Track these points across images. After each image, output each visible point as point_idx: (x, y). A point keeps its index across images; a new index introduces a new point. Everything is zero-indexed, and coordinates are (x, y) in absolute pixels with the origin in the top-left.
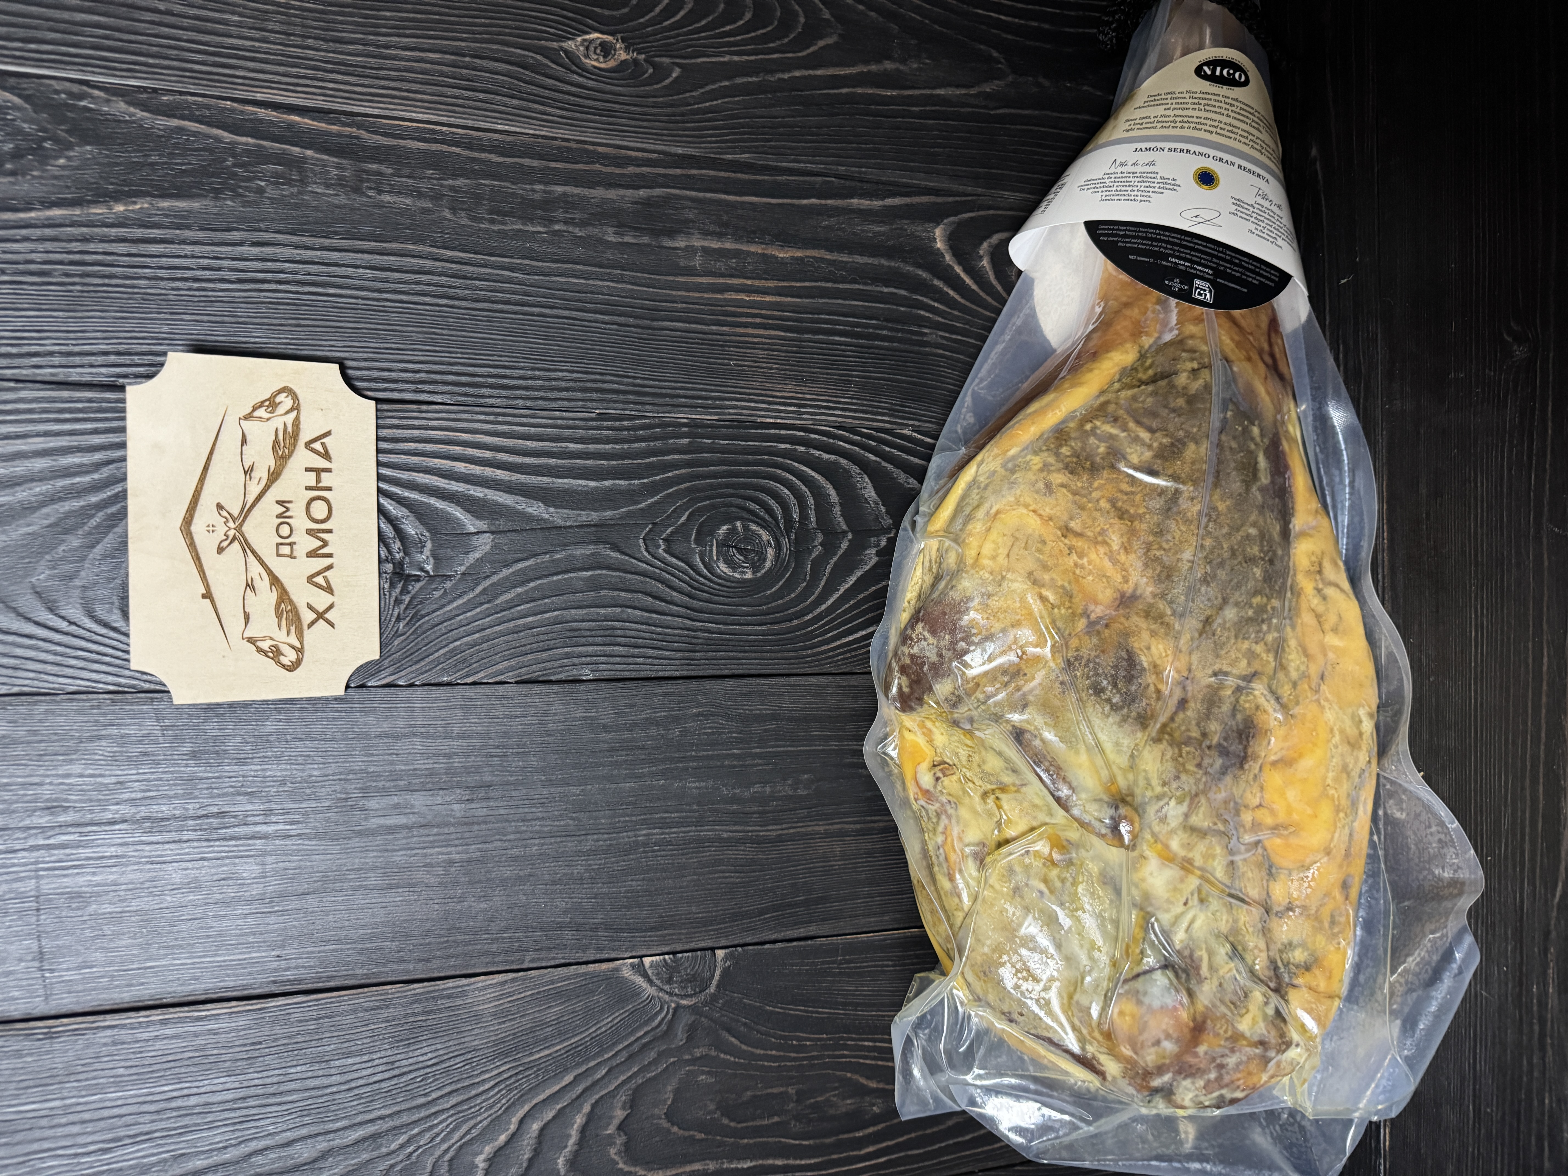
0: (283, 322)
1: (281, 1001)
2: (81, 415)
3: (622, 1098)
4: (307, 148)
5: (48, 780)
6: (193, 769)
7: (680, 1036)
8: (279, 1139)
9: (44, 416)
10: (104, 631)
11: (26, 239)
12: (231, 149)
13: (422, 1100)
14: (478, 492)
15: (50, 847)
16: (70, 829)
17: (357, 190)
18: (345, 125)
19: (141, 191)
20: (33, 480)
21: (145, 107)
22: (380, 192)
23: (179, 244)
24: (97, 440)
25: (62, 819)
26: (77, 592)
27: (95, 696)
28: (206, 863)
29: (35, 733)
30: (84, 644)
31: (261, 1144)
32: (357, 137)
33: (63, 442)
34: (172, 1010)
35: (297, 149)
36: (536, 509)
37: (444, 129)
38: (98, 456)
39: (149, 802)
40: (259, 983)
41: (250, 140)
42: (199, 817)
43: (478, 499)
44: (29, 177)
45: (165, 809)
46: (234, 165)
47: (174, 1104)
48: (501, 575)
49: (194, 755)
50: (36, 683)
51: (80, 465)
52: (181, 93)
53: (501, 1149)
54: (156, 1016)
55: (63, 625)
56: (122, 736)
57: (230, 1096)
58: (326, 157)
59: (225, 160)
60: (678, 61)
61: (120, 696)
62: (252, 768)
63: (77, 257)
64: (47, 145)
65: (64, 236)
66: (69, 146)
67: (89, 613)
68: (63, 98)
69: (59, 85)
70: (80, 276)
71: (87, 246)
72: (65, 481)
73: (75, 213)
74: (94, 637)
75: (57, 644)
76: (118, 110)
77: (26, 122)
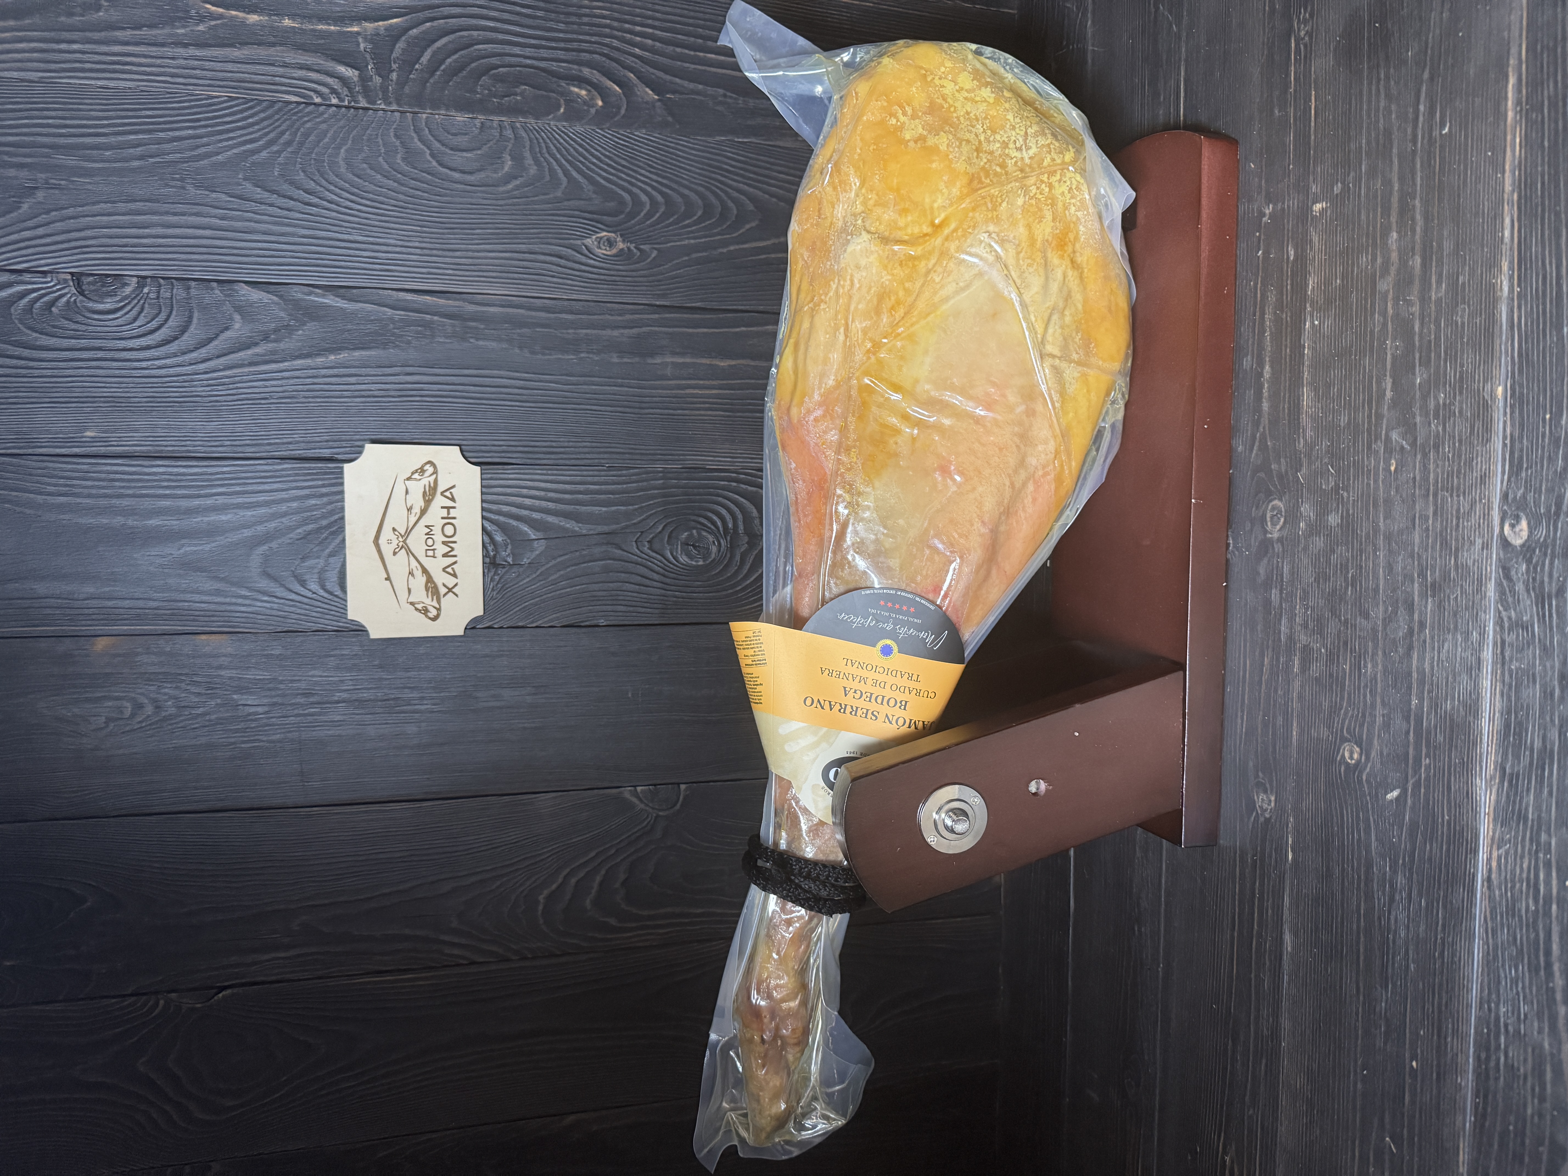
1: (430, 803)
2: (315, 477)
3: (625, 867)
4: (433, 315)
5: (304, 679)
6: (380, 674)
7: (659, 832)
8: (429, 880)
9: (297, 478)
10: (331, 597)
11: (283, 378)
13: (507, 863)
14: (536, 515)
15: (305, 715)
16: (316, 706)
17: (464, 339)
18: (455, 300)
19: (344, 347)
20: (292, 514)
21: (343, 297)
22: (477, 339)
23: (365, 376)
24: (324, 490)
26: (316, 576)
27: (327, 633)
28: (387, 726)
29: (296, 653)
30: (319, 604)
31: (420, 882)
32: (463, 307)
33: (307, 492)
34: (371, 805)
35: (429, 316)
36: (571, 525)
37: (513, 298)
38: (325, 499)
39: (357, 692)
41: (402, 313)
42: (384, 701)
43: (536, 520)
44: (283, 342)
45: (365, 695)
46: (394, 328)
47: (371, 857)
48: (551, 564)
49: (380, 666)
50: (296, 626)
51: (316, 505)
52: (363, 288)
53: (554, 892)
55: (309, 594)
56: (342, 655)
58: (444, 320)
59: (388, 325)
60: (655, 246)
61: (340, 633)
62: (413, 674)
63: (311, 387)
64: (292, 323)
65: (303, 375)
66: (304, 324)
67: (323, 587)
68: (300, 296)
69: (296, 288)
70: (313, 397)
71: (316, 380)
72: (309, 514)
73: (308, 362)
74: (326, 601)
75: (306, 604)
76: (330, 300)
77: (281, 310)
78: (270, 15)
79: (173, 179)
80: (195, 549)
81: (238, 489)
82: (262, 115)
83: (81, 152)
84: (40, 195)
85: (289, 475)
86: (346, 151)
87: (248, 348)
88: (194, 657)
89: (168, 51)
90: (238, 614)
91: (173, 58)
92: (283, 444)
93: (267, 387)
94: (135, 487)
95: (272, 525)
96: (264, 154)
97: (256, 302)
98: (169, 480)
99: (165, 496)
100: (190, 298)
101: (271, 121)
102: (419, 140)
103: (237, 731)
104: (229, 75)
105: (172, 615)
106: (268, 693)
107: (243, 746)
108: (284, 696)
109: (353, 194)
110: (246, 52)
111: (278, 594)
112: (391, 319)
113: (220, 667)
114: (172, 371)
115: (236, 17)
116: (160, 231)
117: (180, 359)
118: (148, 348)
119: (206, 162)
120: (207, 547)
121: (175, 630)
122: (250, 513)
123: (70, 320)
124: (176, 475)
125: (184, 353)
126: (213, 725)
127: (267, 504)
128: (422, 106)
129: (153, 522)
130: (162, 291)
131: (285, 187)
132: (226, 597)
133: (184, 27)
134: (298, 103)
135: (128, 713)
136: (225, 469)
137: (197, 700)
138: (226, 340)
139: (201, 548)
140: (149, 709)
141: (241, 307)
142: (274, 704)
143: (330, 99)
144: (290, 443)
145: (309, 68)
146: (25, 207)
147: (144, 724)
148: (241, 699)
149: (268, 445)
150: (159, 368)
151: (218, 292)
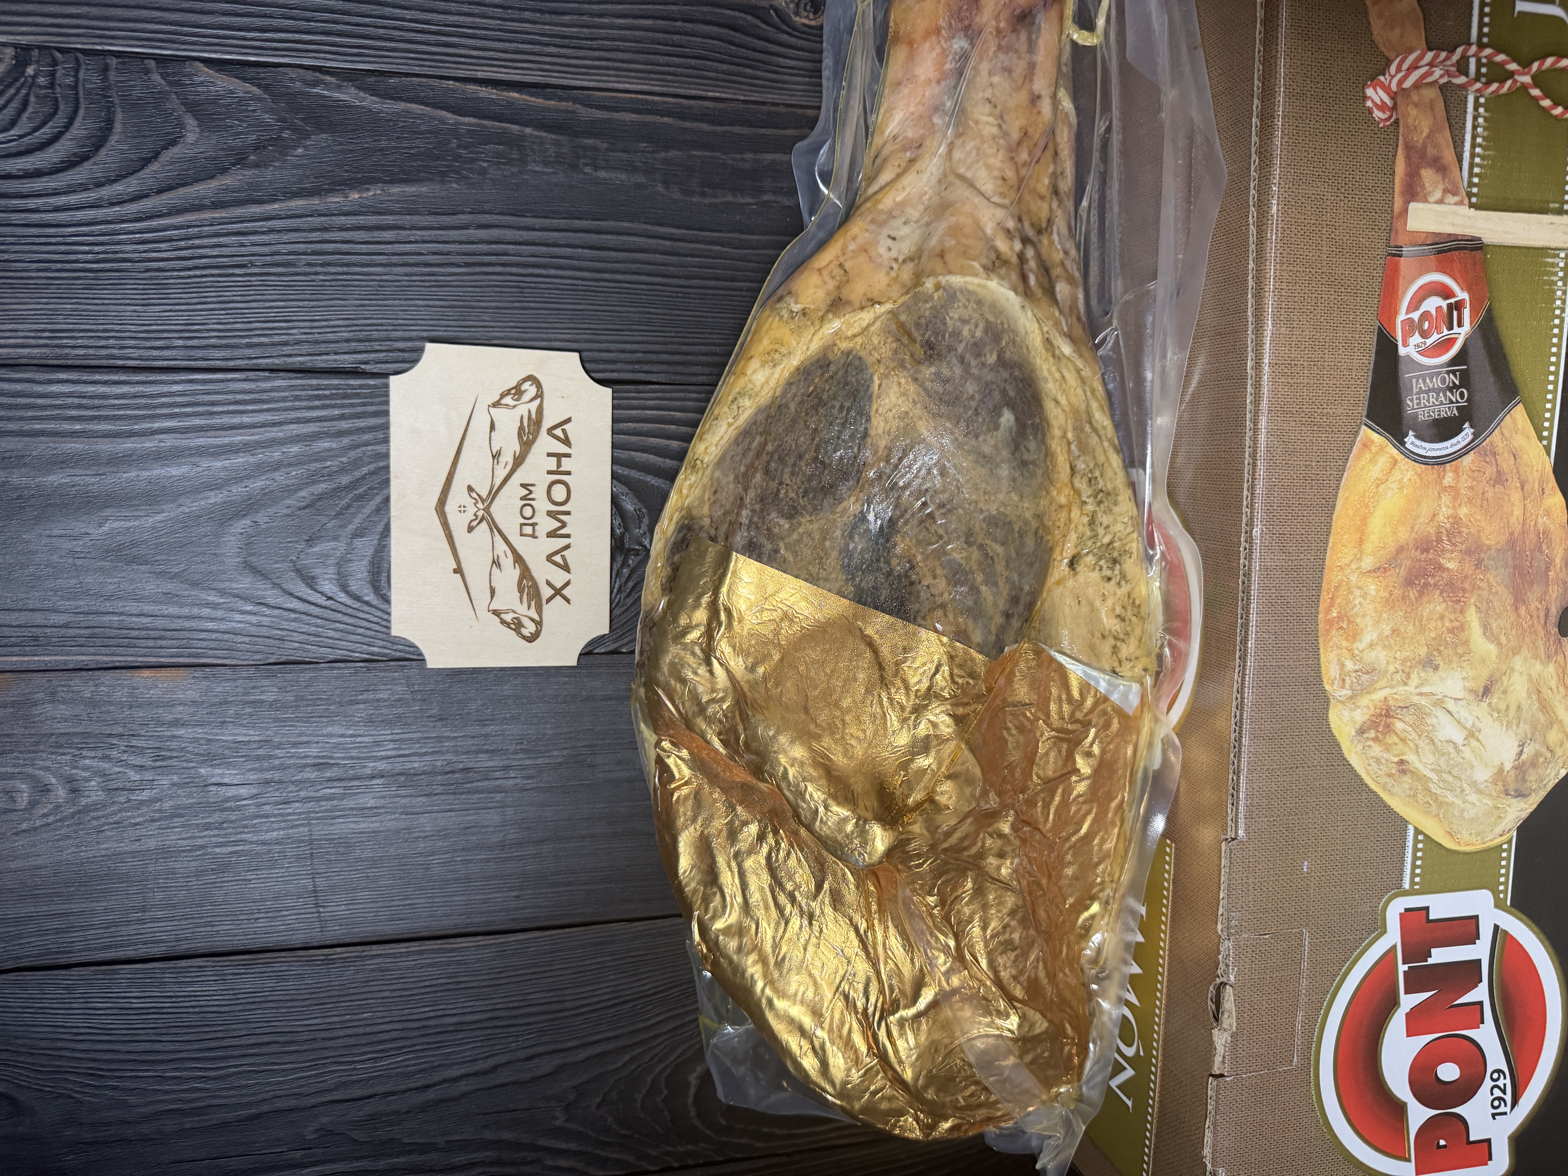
0: (509, 305)
1: (520, 936)
2: (328, 402)
4: (526, 126)
5: (316, 739)
6: (437, 730)
8: (522, 1054)
9: (296, 403)
10: (357, 605)
11: (271, 231)
12: (457, 132)
13: (643, 1025)
15: (318, 800)
16: (336, 784)
17: (574, 167)
18: (561, 99)
19: (374, 178)
20: (290, 465)
21: (373, 91)
22: (596, 168)
23: (410, 229)
24: (344, 425)
25: (328, 774)
26: (332, 570)
27: (352, 664)
28: (453, 814)
29: (302, 698)
30: (340, 616)
31: (507, 1058)
32: (573, 112)
33: (313, 427)
34: (427, 942)
35: (517, 127)
37: (657, 98)
38: (346, 441)
39: (402, 759)
40: (500, 920)
41: (472, 120)
42: (447, 773)
44: (271, 168)
45: (416, 766)
46: (459, 147)
47: (430, 1023)
50: (300, 653)
51: (330, 450)
52: (407, 75)
54: (414, 947)
55: (322, 601)
56: (378, 700)
57: (476, 1017)
58: (544, 134)
59: (450, 141)
61: (374, 665)
63: (318, 247)
64: (286, 134)
65: (306, 226)
66: (306, 135)
67: (344, 588)
68: (299, 86)
69: (292, 73)
70: (323, 265)
71: (327, 236)
72: (318, 465)
73: (313, 202)
74: (350, 611)
75: (317, 617)
76: (349, 95)
77: (266, 112)
80: (128, 524)
81: (197, 421)
85: (284, 399)
87: (212, 177)
88: (131, 707)
90: (203, 635)
92: (274, 344)
93: (242, 245)
94: (21, 419)
95: (258, 484)
97: (223, 97)
98: (80, 407)
99: (74, 434)
100: (109, 88)
103: (207, 827)
105: (93, 636)
106: (257, 765)
107: (218, 850)
108: (283, 768)
111: (270, 601)
112: (455, 131)
113: (176, 723)
114: (79, 215)
117: (92, 195)
118: (38, 174)
121: (98, 662)
122: (219, 464)
124: (91, 397)
125: (99, 185)
126: (166, 818)
127: (247, 448)
129: (56, 478)
130: (58, 75)
132: (182, 605)
135: (23, 800)
136: (175, 388)
137: (138, 777)
138: (172, 163)
139: (137, 523)
140: (61, 793)
141: (197, 103)
142: (268, 782)
144: (286, 344)
147: (51, 819)
148: (213, 776)
149: (249, 346)
150: (57, 209)
151: (156, 77)
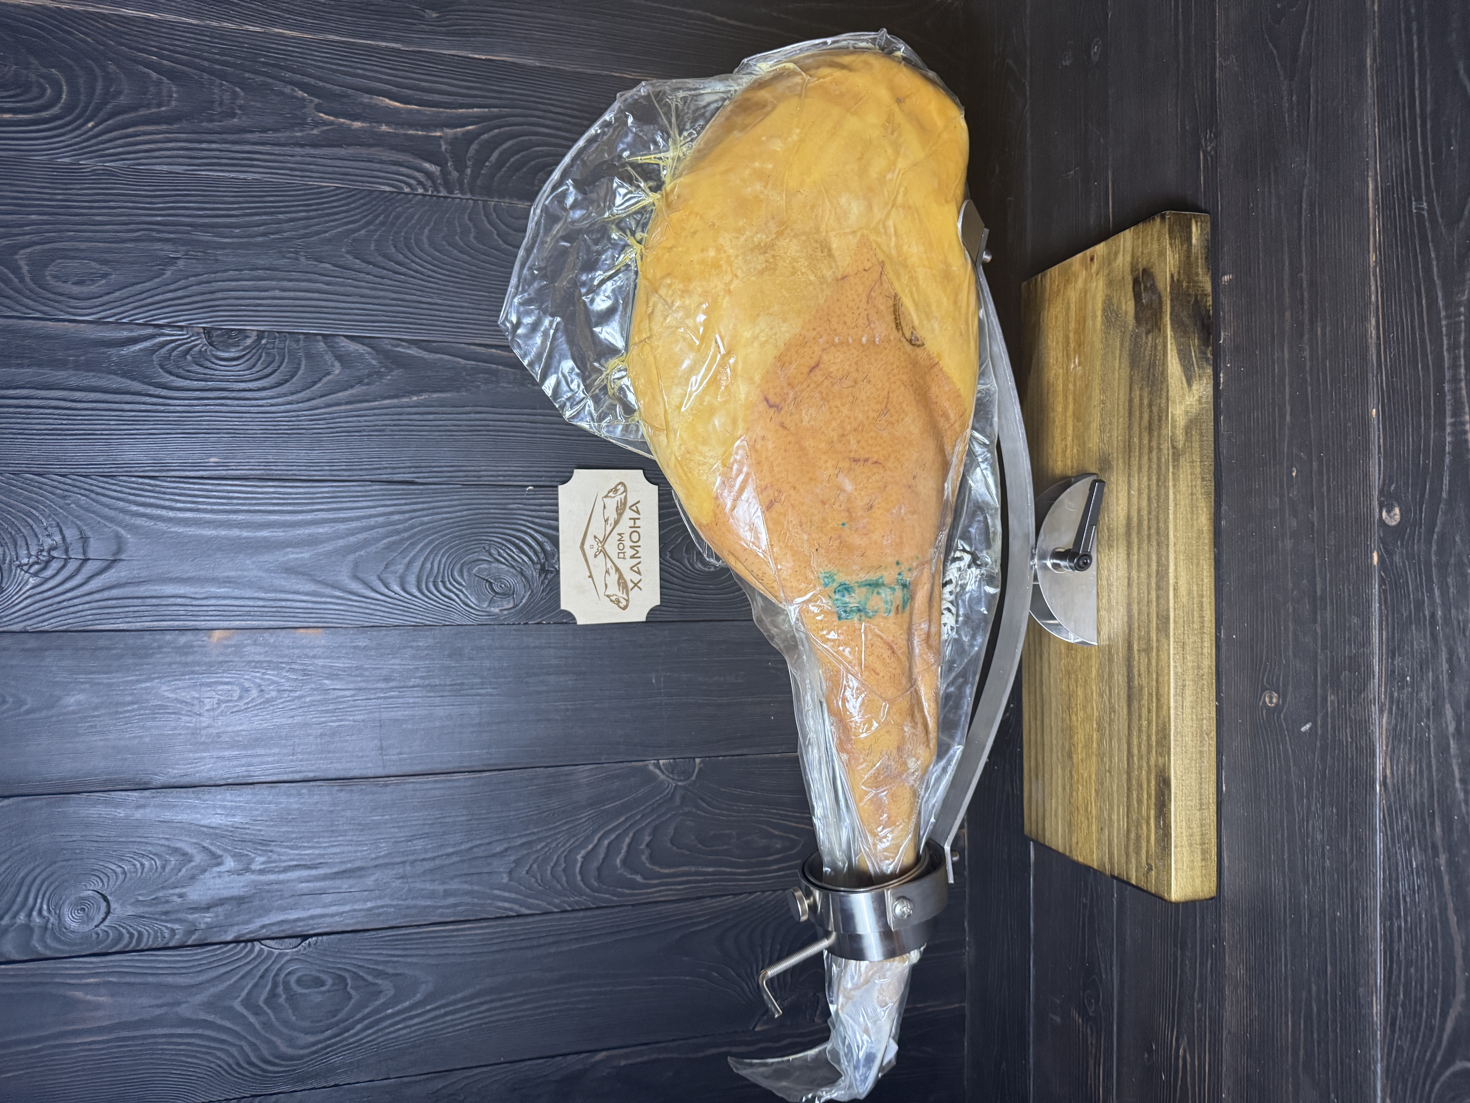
1: (488, 774)
2: (398, 496)
3: (648, 830)
5: (385, 667)
6: (448, 662)
7: (678, 801)
8: (487, 841)
10: (408, 597)
11: (374, 415)
12: (464, 368)
13: (552, 826)
15: (385, 698)
16: (394, 690)
17: (523, 385)
19: (425, 389)
20: (379, 527)
21: (427, 350)
23: (440, 413)
25: (391, 685)
26: (397, 579)
27: (404, 628)
28: (453, 707)
29: (380, 645)
30: (400, 603)
31: (478, 842)
34: (438, 776)
35: (495, 366)
39: (429, 677)
40: (477, 765)
41: (473, 363)
42: (451, 685)
44: (375, 385)
45: (436, 681)
46: (467, 375)
47: (438, 821)
50: (381, 621)
51: (398, 520)
52: (443, 342)
53: (589, 852)
54: (431, 778)
55: (392, 595)
56: (417, 647)
57: (464, 818)
59: (462, 373)
61: (416, 628)
62: (476, 663)
63: (397, 422)
64: (382, 370)
65: (391, 412)
66: (391, 370)
67: (402, 589)
68: (389, 347)
69: (387, 341)
70: (398, 431)
71: (400, 416)
72: (393, 527)
73: (395, 401)
74: (405, 600)
75: (390, 603)
76: (414, 351)
77: (373, 359)
78: (371, 122)
79: (290, 252)
80: (298, 556)
81: (335, 506)
82: (362, 201)
83: (215, 230)
84: (181, 263)
85: (378, 495)
86: (430, 231)
87: (346, 390)
88: (293, 648)
89: (287, 150)
90: (331, 612)
91: (292, 156)
92: (372, 468)
93: (359, 421)
94: (250, 504)
95: (361, 536)
96: (363, 232)
97: (354, 353)
98: (278, 498)
99: (274, 512)
100: (299, 349)
101: (368, 206)
102: (489, 223)
103: (327, 711)
104: (337, 169)
105: (277, 612)
106: (355, 679)
107: (332, 724)
108: (367, 681)
109: (434, 265)
110: (351, 151)
111: (366, 595)
113: (314, 657)
114: (282, 408)
115: (343, 123)
116: (277, 293)
117: (290, 398)
118: (264, 389)
119: (315, 238)
120: (306, 555)
121: (278, 625)
122: (343, 527)
123: (201, 366)
124: (284, 494)
125: (292, 394)
126: (307, 706)
127: (358, 519)
128: (490, 195)
129: (265, 533)
130: (276, 344)
131: (380, 259)
132: (319, 596)
133: (301, 131)
134: (392, 192)
135: (236, 696)
136: (324, 489)
137: (294, 684)
138: (327, 383)
139: (302, 555)
140: (254, 693)
141: (340, 356)
142: (360, 689)
143: (416, 190)
145: (400, 164)
146: (168, 273)
147: (249, 706)
148: (332, 684)
149: (361, 470)
150: (272, 405)
151: (322, 344)
